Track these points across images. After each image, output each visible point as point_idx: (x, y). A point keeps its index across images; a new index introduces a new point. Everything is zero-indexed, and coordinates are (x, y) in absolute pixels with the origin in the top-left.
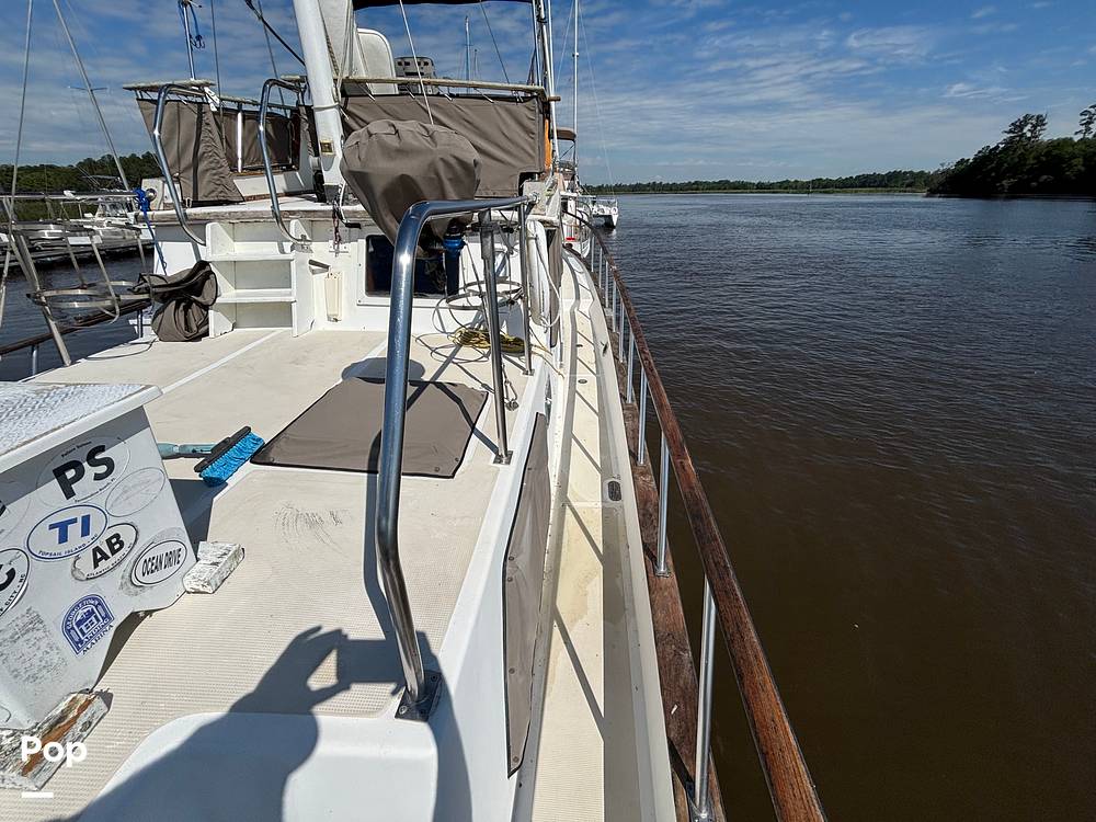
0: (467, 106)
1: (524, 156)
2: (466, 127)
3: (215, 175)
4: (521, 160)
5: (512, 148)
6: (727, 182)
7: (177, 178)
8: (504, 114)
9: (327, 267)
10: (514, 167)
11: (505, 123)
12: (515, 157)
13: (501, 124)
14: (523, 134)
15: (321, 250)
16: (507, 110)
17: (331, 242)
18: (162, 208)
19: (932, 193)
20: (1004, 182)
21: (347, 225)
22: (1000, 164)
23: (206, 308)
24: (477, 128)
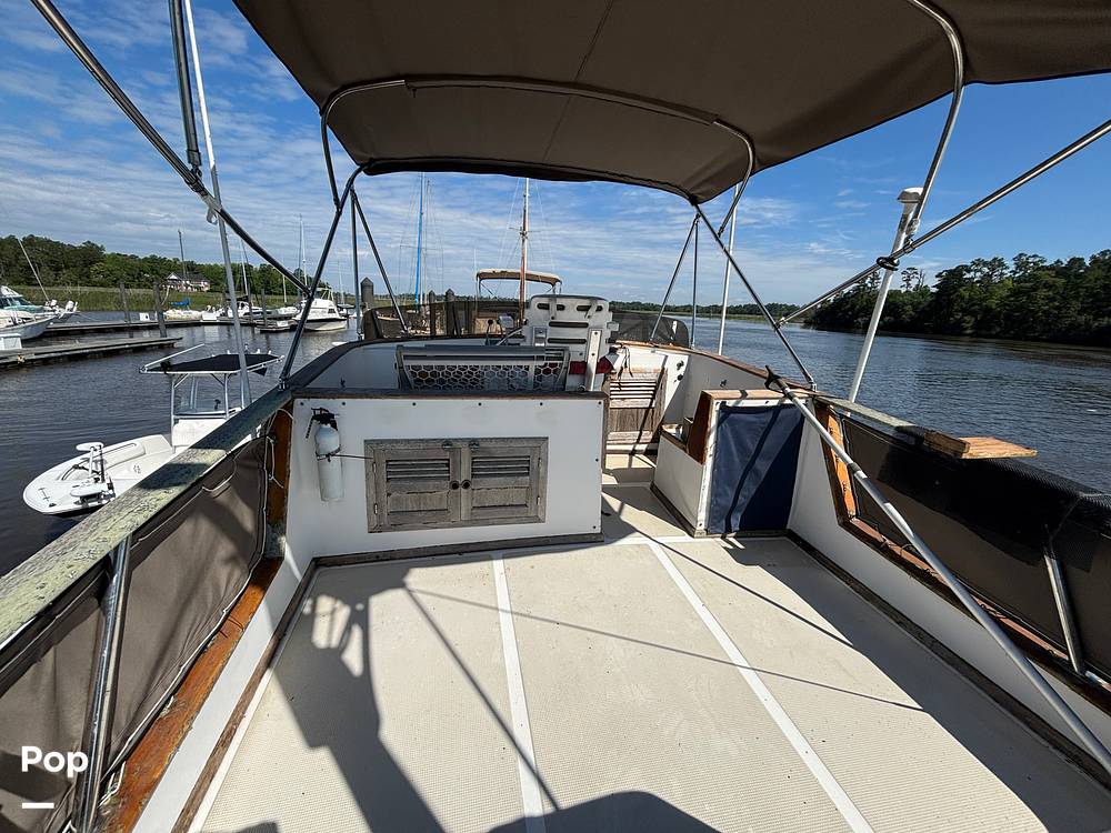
6: (639, 303)
19: (808, 324)
20: (859, 320)
22: (853, 306)
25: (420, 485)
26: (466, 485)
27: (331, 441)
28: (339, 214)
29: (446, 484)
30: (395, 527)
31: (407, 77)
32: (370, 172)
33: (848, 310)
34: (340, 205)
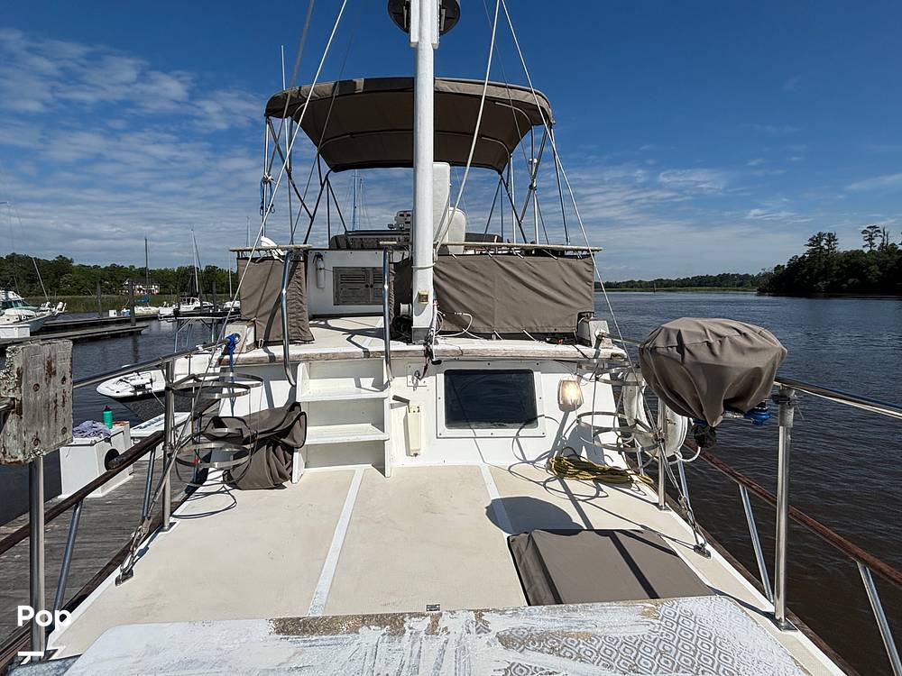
0: (536, 262)
1: (583, 300)
2: (533, 278)
3: (293, 318)
4: (580, 302)
5: (571, 293)
7: (254, 321)
8: (566, 268)
9: (407, 402)
10: (574, 308)
11: (567, 275)
12: (574, 300)
13: (563, 274)
14: (580, 281)
15: (400, 386)
16: (570, 265)
17: (410, 377)
18: (244, 350)
20: (819, 284)
21: (433, 363)
23: (290, 450)
24: (541, 278)
25: (353, 286)
26: (372, 286)
27: (321, 265)
28: (322, 190)
29: (364, 285)
30: (344, 303)
31: (351, 134)
32: (335, 171)
33: (806, 274)
34: (322, 185)
